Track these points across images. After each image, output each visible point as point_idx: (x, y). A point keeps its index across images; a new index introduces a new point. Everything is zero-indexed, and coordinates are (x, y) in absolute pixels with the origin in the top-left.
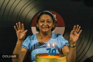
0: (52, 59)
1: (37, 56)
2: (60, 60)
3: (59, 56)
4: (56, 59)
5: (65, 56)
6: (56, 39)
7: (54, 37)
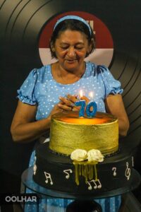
0: (88, 126)
1: (55, 120)
2: (105, 130)
3: (103, 120)
4: (97, 126)
5: (116, 119)
6: (95, 77)
7: (91, 72)
